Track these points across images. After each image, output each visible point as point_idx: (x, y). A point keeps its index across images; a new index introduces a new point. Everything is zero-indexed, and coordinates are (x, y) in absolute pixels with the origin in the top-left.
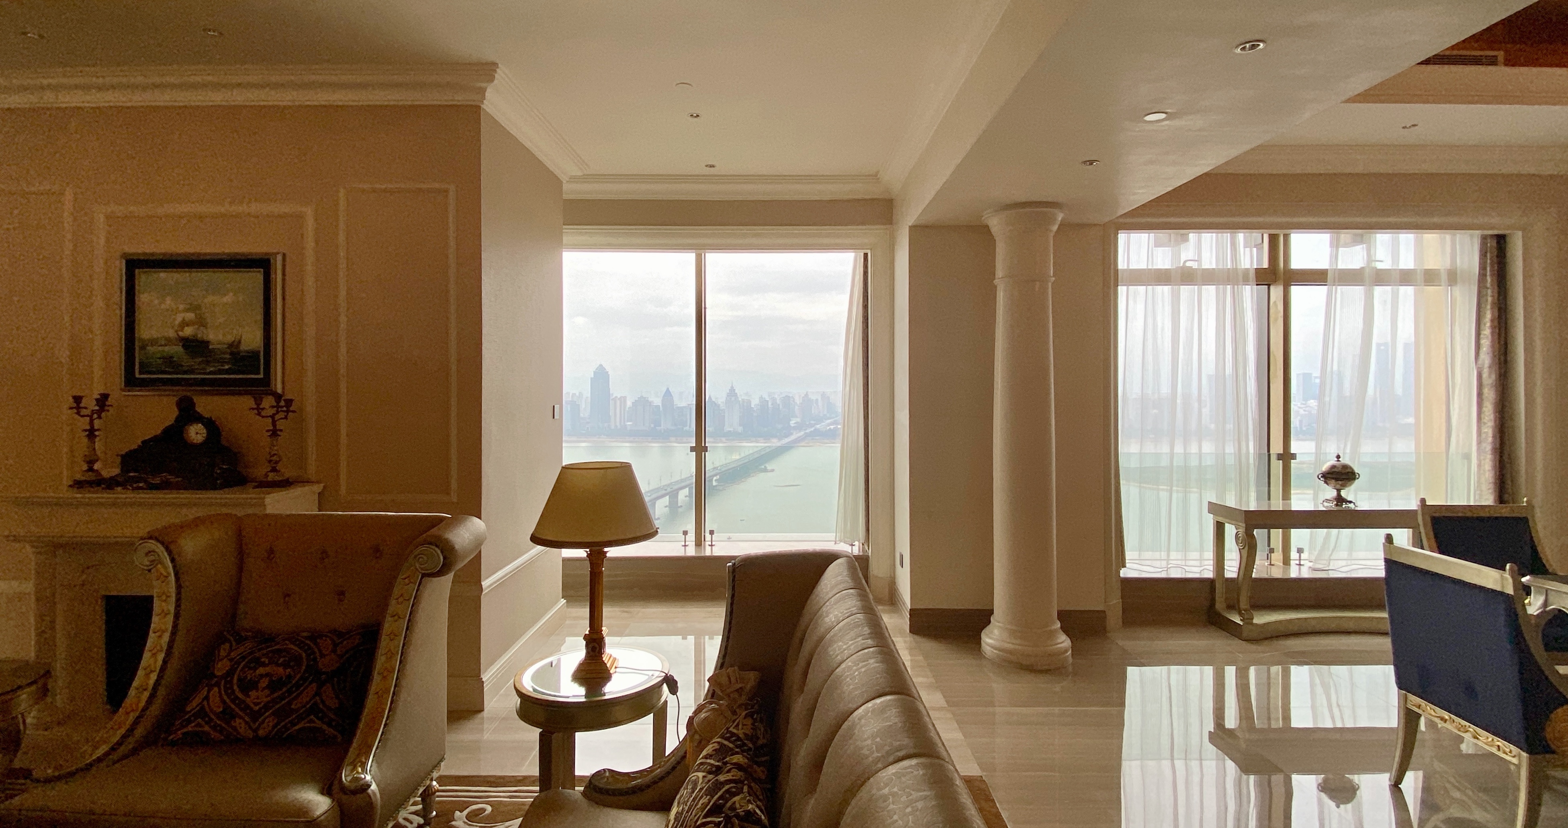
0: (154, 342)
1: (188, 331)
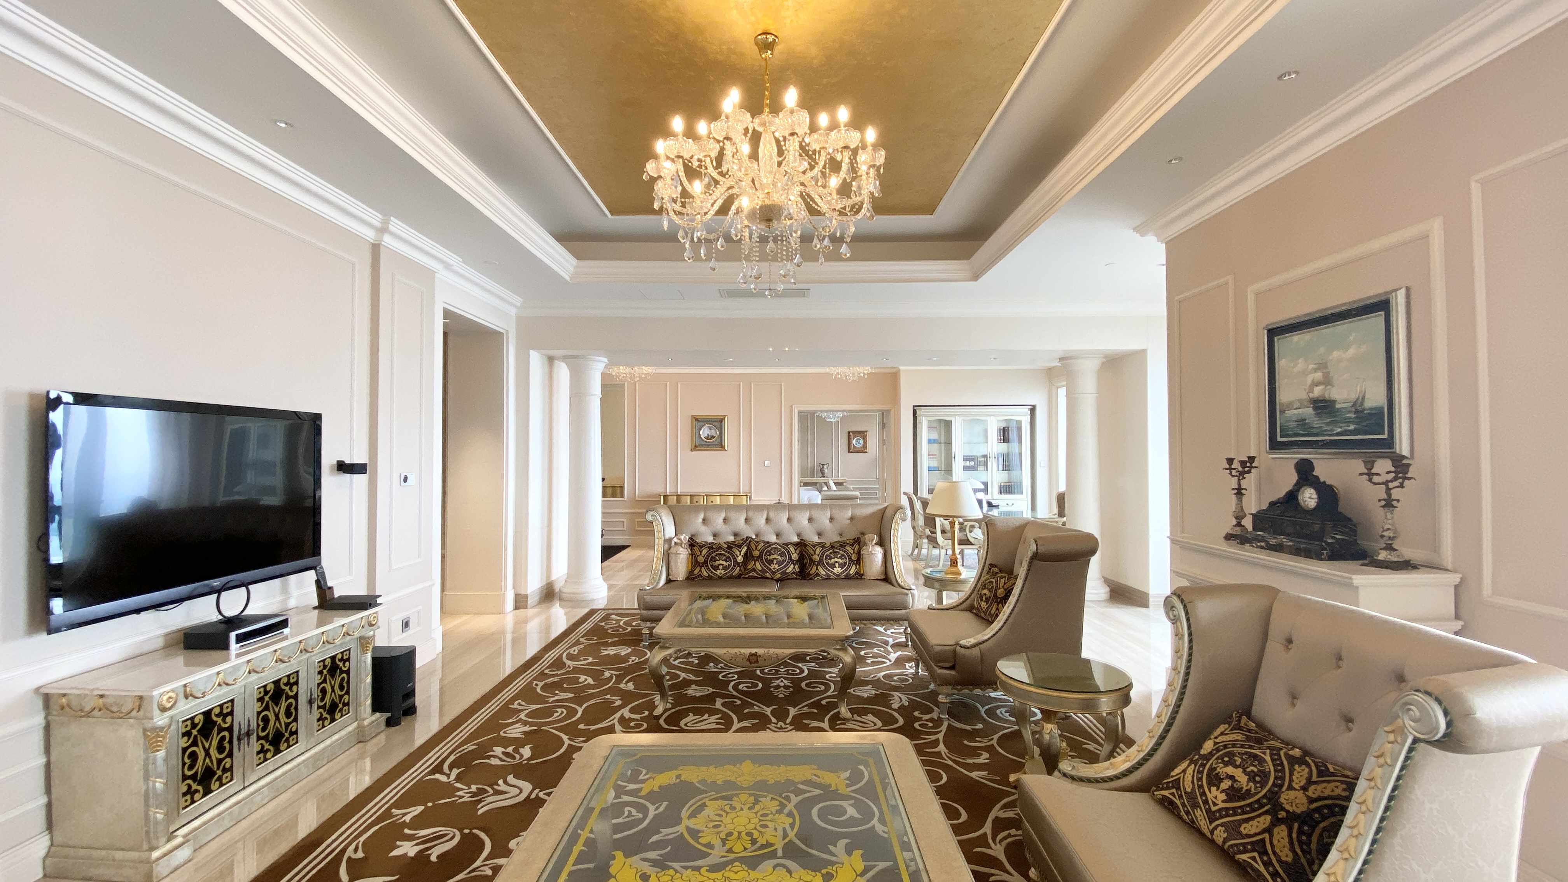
0: (1290, 405)
1: (1317, 392)
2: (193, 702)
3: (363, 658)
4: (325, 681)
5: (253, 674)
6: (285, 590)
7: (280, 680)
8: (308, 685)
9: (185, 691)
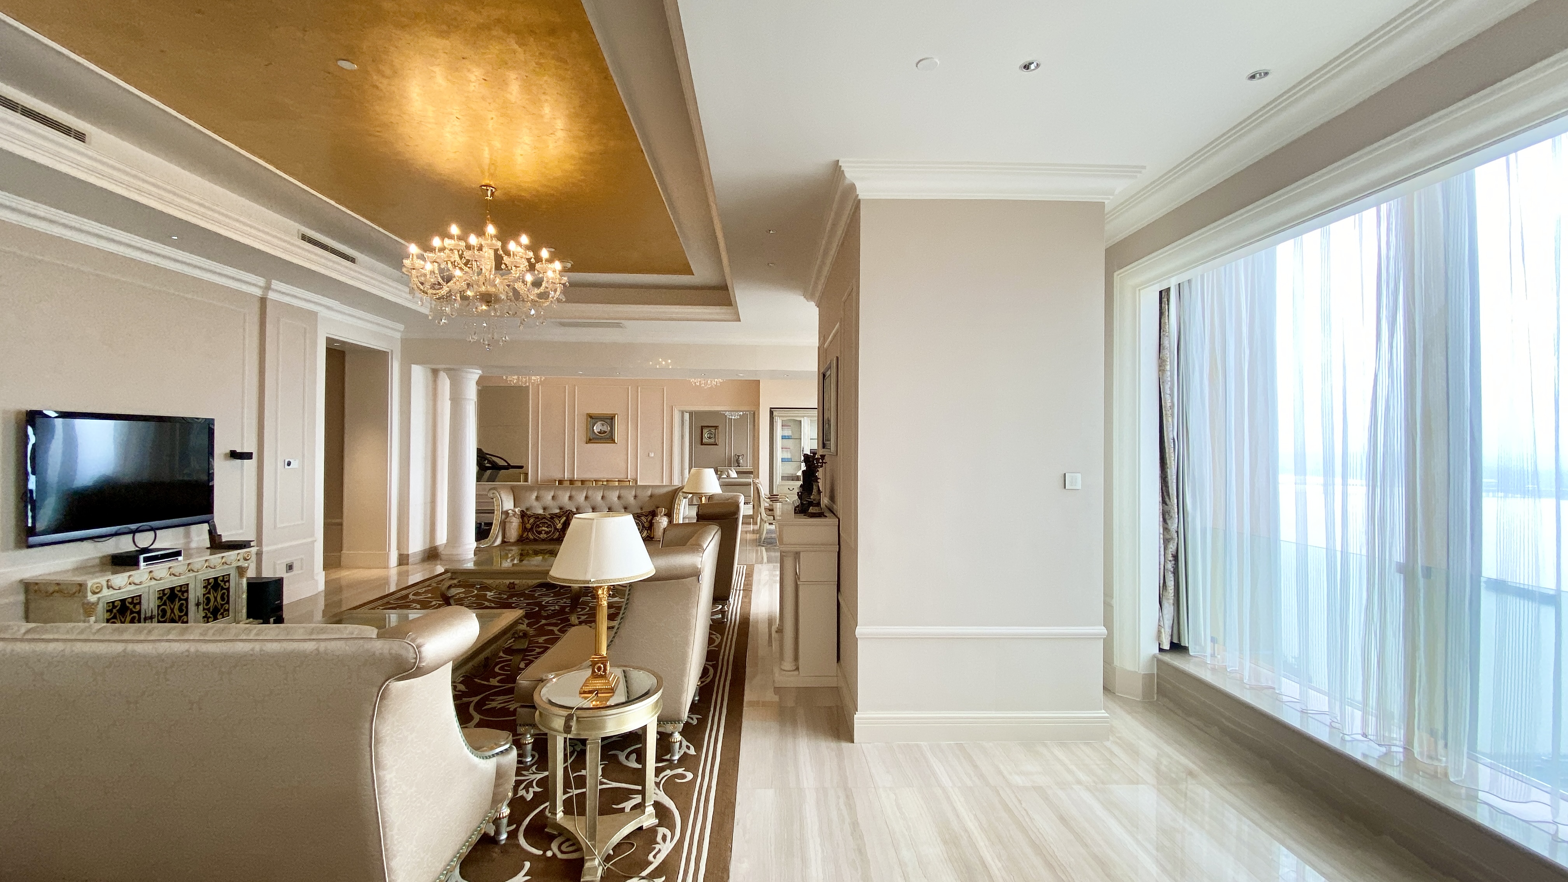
2: (112, 592)
3: (240, 582)
4: (209, 593)
5: (153, 580)
6: (187, 535)
7: (174, 587)
8: (196, 593)
9: (108, 584)
